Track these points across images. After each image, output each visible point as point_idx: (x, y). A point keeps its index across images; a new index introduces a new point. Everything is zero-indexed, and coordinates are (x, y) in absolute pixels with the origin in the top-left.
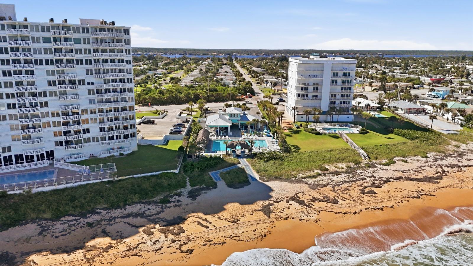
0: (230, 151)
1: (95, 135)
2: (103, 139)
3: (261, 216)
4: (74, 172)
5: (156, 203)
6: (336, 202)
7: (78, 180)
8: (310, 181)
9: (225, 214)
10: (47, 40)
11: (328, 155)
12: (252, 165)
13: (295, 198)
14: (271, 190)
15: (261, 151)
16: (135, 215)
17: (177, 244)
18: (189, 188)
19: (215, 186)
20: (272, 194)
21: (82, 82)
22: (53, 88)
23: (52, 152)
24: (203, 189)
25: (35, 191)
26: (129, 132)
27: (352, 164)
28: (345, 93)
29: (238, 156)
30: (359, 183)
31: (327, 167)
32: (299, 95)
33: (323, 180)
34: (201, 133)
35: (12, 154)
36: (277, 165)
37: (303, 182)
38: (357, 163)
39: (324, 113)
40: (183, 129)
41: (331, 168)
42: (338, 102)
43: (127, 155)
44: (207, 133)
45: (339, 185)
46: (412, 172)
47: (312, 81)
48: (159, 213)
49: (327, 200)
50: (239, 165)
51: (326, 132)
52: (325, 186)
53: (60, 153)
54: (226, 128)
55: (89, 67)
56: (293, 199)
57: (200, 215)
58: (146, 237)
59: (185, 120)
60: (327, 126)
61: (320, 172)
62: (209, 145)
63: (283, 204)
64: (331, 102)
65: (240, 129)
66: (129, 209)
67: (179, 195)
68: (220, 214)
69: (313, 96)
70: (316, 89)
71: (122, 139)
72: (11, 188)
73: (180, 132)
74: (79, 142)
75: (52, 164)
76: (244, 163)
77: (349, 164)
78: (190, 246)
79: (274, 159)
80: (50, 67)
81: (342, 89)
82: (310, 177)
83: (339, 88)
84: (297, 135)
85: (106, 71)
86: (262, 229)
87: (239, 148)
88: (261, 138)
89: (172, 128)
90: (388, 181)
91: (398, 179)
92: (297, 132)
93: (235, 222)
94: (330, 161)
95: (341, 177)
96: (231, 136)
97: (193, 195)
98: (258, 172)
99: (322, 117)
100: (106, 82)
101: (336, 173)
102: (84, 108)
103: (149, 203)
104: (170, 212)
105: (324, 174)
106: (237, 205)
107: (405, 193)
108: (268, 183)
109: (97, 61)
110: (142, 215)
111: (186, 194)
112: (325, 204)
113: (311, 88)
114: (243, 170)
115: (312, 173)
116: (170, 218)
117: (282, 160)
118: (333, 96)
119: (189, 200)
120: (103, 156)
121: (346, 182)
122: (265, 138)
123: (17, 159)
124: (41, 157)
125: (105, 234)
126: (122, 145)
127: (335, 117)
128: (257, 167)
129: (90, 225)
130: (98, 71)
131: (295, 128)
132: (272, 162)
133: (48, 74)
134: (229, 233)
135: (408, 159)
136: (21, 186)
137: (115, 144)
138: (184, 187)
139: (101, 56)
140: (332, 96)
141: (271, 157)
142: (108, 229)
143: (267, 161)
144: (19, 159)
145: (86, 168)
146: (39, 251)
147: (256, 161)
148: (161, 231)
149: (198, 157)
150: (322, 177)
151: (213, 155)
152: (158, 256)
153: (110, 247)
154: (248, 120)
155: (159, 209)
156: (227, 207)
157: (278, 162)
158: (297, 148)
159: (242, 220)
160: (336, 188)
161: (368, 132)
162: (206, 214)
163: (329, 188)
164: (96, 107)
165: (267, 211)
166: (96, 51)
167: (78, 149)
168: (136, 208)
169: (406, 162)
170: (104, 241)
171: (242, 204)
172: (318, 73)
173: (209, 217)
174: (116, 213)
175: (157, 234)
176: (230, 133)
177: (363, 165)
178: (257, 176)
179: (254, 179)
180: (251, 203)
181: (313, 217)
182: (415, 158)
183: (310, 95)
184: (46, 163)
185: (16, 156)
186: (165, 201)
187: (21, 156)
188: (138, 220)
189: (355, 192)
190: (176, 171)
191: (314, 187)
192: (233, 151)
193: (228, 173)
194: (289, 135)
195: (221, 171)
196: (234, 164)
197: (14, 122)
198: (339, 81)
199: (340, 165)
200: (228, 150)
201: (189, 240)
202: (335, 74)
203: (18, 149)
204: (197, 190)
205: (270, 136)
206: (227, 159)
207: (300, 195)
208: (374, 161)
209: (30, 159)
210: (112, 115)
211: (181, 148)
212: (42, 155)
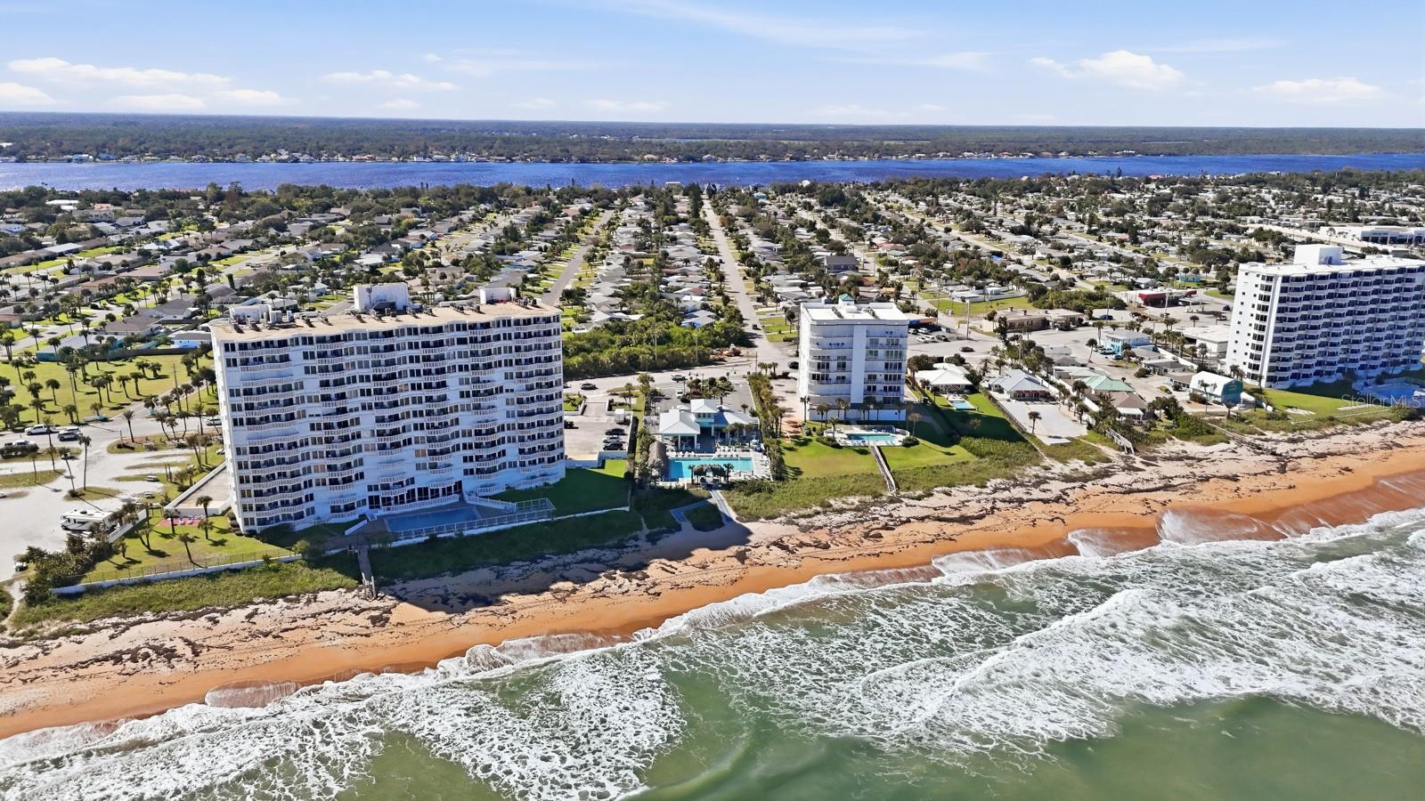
0: (697, 479)
1: (512, 460)
2: (523, 464)
3: (735, 562)
4: (498, 512)
5: (610, 548)
6: (827, 547)
7: (511, 520)
8: (803, 522)
9: (690, 560)
10: (462, 341)
11: (837, 484)
12: (728, 499)
13: (779, 544)
14: (749, 533)
15: (742, 478)
16: (591, 561)
17: (643, 588)
18: (646, 531)
19: (679, 528)
20: (750, 538)
21: (500, 390)
22: (466, 401)
23: (460, 483)
24: (664, 532)
25: (466, 533)
26: (554, 454)
27: (868, 498)
28: (892, 373)
29: (709, 487)
30: (866, 524)
31: (832, 502)
32: (814, 377)
33: (820, 520)
34: (654, 448)
35: (415, 487)
36: (762, 500)
37: (793, 523)
38: (876, 495)
39: (855, 406)
40: (622, 438)
41: (836, 503)
42: (880, 387)
43: (555, 485)
44: (663, 448)
45: (838, 527)
46: (948, 509)
47: (834, 353)
48: (616, 559)
49: (818, 545)
50: (710, 500)
51: (850, 443)
52: (821, 528)
53: (470, 484)
54: (691, 438)
55: (508, 369)
56: (775, 544)
57: (664, 561)
58: (609, 582)
59: (622, 419)
60: (856, 430)
61: (819, 509)
62: (667, 468)
63: (763, 549)
64: (869, 388)
65: (713, 438)
66: (581, 555)
67: (636, 539)
68: (687, 560)
69: (838, 378)
70: (842, 366)
71: (546, 464)
72: (440, 530)
73: (619, 446)
74: (493, 470)
75: (462, 499)
76: (717, 497)
77: (863, 498)
78: (657, 589)
79: (760, 490)
80: (464, 374)
81: (887, 365)
82: (804, 516)
83: (881, 364)
84: (804, 448)
85: (530, 375)
86: (733, 575)
87: (711, 474)
88: (745, 455)
89: (606, 437)
90: (908, 521)
91: (922, 519)
92: (806, 443)
93: (704, 567)
94: (839, 493)
95: (847, 516)
96: (698, 452)
97: (652, 539)
98: (735, 509)
99: (853, 414)
100: (530, 388)
101: (841, 511)
102: (500, 423)
103: (602, 548)
104: (629, 558)
105: (825, 513)
106: (706, 551)
107: (919, 537)
108: (746, 525)
109: (518, 362)
110: (598, 561)
111: (643, 538)
112: (812, 549)
113: (834, 365)
114: (715, 507)
115: (809, 511)
116: (631, 564)
117: (770, 491)
118: (872, 378)
119: (649, 545)
120: (522, 487)
121: (850, 523)
122: (752, 454)
123: (420, 494)
124: (447, 491)
125: (565, 579)
126: (547, 470)
127: (873, 414)
128: (735, 503)
129: (545, 570)
130: (519, 376)
131: (803, 435)
132: (756, 494)
133: (461, 383)
134: (697, 578)
135: (953, 490)
136: (449, 529)
137: (536, 470)
138: (640, 529)
139: (524, 356)
140: (870, 377)
141: (753, 487)
142: (566, 574)
143: (748, 495)
144: (423, 492)
145: (512, 505)
146: (507, 593)
147: (735, 493)
148: (624, 577)
149: (652, 488)
150: (821, 517)
151: (674, 484)
152: (625, 598)
153: (574, 591)
154: (726, 423)
155: (616, 555)
156: (695, 552)
157: (764, 495)
158: (798, 472)
159: (712, 566)
160: (834, 530)
161: (917, 443)
162: (670, 560)
163: (826, 530)
164: (517, 421)
165: (741, 557)
166: (518, 349)
167: (493, 478)
168: (590, 553)
169: (948, 494)
170: (568, 585)
171: (712, 549)
172: (845, 340)
173: (674, 564)
174: (569, 558)
175: (621, 580)
176: (697, 445)
177: (884, 499)
178: (733, 515)
179: (729, 519)
180: (724, 548)
181: (794, 563)
182: (965, 488)
183: (833, 376)
184: (454, 498)
185: (420, 489)
186: (621, 546)
187: (426, 489)
188: (595, 566)
189: (855, 536)
190: (627, 509)
191: (804, 529)
192: (703, 480)
193: (695, 510)
194: (791, 449)
195: (687, 508)
196: (703, 499)
197: (420, 447)
198: (881, 352)
199: (850, 499)
200: (695, 477)
201: (655, 584)
202: (874, 342)
203: (424, 480)
204: (656, 533)
205: (761, 451)
206: (692, 490)
207: (785, 539)
208: (902, 493)
209: (435, 493)
210: (535, 431)
211: (629, 475)
212: (449, 489)
